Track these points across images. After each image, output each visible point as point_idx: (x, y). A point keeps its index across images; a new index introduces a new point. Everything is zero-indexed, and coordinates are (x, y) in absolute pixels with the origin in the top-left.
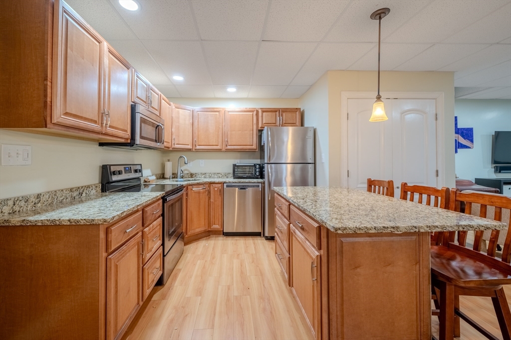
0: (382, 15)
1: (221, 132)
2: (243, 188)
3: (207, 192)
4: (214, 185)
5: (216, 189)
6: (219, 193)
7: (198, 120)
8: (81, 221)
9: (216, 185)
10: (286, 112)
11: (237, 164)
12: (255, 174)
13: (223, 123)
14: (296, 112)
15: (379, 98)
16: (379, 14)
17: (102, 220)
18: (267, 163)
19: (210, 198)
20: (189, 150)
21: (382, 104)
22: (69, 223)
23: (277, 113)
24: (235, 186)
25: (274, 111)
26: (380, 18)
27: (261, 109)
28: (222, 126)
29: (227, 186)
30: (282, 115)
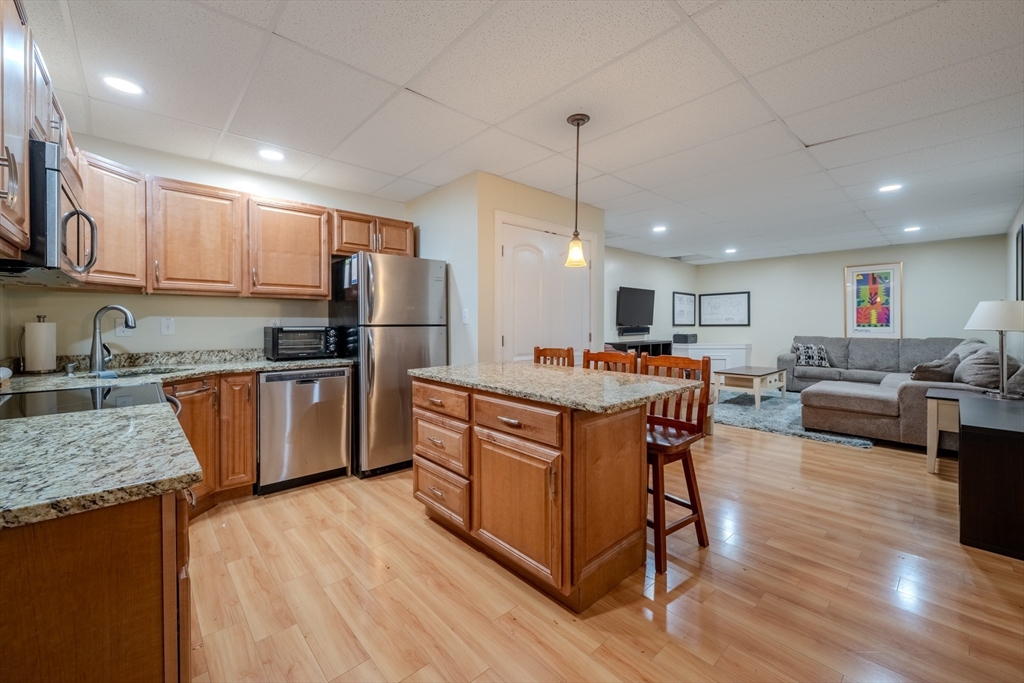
0: (581, 122)
1: (239, 250)
2: (307, 380)
3: (211, 399)
4: (230, 379)
5: (237, 388)
6: (245, 397)
7: (165, 212)
8: (111, 497)
9: (238, 379)
10: (388, 225)
11: (285, 329)
12: (327, 348)
13: (242, 230)
14: (407, 228)
15: (576, 235)
16: (578, 120)
17: (185, 480)
18: (365, 326)
19: (219, 412)
20: (137, 290)
21: (580, 243)
22: (53, 514)
23: (371, 225)
24: (281, 378)
25: (366, 220)
26: (578, 125)
27: (337, 211)
28: (242, 235)
29: (269, 379)
30: (381, 232)
